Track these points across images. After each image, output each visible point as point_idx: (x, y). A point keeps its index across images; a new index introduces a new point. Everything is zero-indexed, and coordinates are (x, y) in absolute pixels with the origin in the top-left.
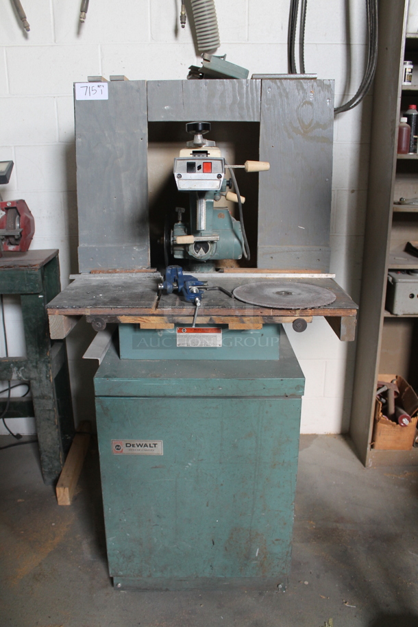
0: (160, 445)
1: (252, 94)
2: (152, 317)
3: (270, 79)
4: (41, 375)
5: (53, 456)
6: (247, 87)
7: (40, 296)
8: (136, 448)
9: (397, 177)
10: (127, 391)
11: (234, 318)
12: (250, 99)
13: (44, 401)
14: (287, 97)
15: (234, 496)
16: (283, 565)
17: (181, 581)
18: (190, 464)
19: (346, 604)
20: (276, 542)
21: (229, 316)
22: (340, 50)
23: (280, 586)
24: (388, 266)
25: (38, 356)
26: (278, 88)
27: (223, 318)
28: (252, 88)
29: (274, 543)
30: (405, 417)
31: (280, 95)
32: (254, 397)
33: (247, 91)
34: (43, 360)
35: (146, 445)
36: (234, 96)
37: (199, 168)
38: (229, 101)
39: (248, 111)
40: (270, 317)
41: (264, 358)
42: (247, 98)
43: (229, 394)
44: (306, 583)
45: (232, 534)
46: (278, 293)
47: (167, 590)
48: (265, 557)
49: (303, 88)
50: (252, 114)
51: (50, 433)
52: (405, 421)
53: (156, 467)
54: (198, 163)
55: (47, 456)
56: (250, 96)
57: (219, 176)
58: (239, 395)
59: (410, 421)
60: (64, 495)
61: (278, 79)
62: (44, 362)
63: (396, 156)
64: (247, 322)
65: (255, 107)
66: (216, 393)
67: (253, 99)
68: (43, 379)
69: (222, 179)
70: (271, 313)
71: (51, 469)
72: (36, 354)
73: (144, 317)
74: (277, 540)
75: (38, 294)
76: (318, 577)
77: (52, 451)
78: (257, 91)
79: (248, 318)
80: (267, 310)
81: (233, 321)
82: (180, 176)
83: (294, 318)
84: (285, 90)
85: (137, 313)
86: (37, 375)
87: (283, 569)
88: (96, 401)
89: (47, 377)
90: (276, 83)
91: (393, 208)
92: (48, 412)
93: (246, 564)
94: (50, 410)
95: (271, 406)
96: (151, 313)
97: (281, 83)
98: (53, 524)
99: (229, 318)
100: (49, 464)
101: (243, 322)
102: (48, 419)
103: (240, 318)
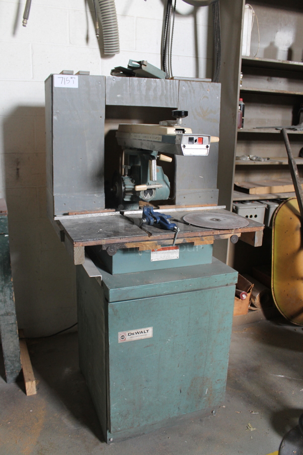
0: (151, 329)
1: (173, 90)
2: (147, 242)
3: (184, 80)
4: (6, 297)
5: (14, 359)
6: (170, 85)
7: (6, 236)
8: (135, 335)
9: (237, 143)
10: (132, 296)
11: (198, 238)
12: (172, 93)
13: (8, 317)
14: (194, 92)
15: (195, 357)
16: (221, 396)
17: (153, 425)
18: (169, 340)
19: (253, 413)
20: (218, 382)
21: (195, 237)
22: (192, 61)
23: (214, 412)
24: (233, 199)
25: (3, 282)
26: (189, 86)
27: (191, 238)
28: (173, 86)
29: (216, 383)
30: (244, 293)
31: (190, 91)
32: (210, 288)
33: (170, 88)
34: (7, 285)
35: (142, 332)
36: (163, 91)
37: (196, 141)
38: (159, 93)
39: (171, 101)
40: (218, 235)
41: (204, 263)
42: (170, 92)
43: (196, 288)
44: (224, 407)
45: (192, 382)
46: (212, 220)
47: (144, 434)
48: (211, 393)
49: (203, 87)
50: (173, 102)
51: (12, 342)
52: (244, 296)
53: (148, 346)
54: (195, 138)
55: (9, 360)
56: (172, 91)
57: (207, 147)
58: (202, 288)
59: (247, 295)
60: (32, 387)
61: (189, 81)
62: (9, 286)
63: (237, 130)
64: (205, 240)
65: (175, 98)
66: (188, 289)
67: (174, 93)
68: (7, 300)
69: (209, 148)
70: (218, 232)
71: (13, 370)
72: (2, 281)
73: (142, 243)
74: (218, 380)
75: (5, 234)
76: (228, 401)
77: (13, 355)
78: (176, 88)
79: (206, 237)
80: (217, 231)
81: (197, 240)
82: (184, 146)
83: (231, 235)
84: (193, 88)
85: (137, 240)
86: (3, 297)
87: (221, 398)
88: (109, 306)
89: (10, 298)
90: (188, 83)
91: (236, 162)
92: (11, 325)
93: (200, 401)
94: (12, 324)
95: (219, 292)
96: (147, 239)
97: (191, 83)
98: (31, 411)
99: (195, 238)
100: (11, 366)
101: (203, 240)
102: (11, 331)
103: (201, 238)
